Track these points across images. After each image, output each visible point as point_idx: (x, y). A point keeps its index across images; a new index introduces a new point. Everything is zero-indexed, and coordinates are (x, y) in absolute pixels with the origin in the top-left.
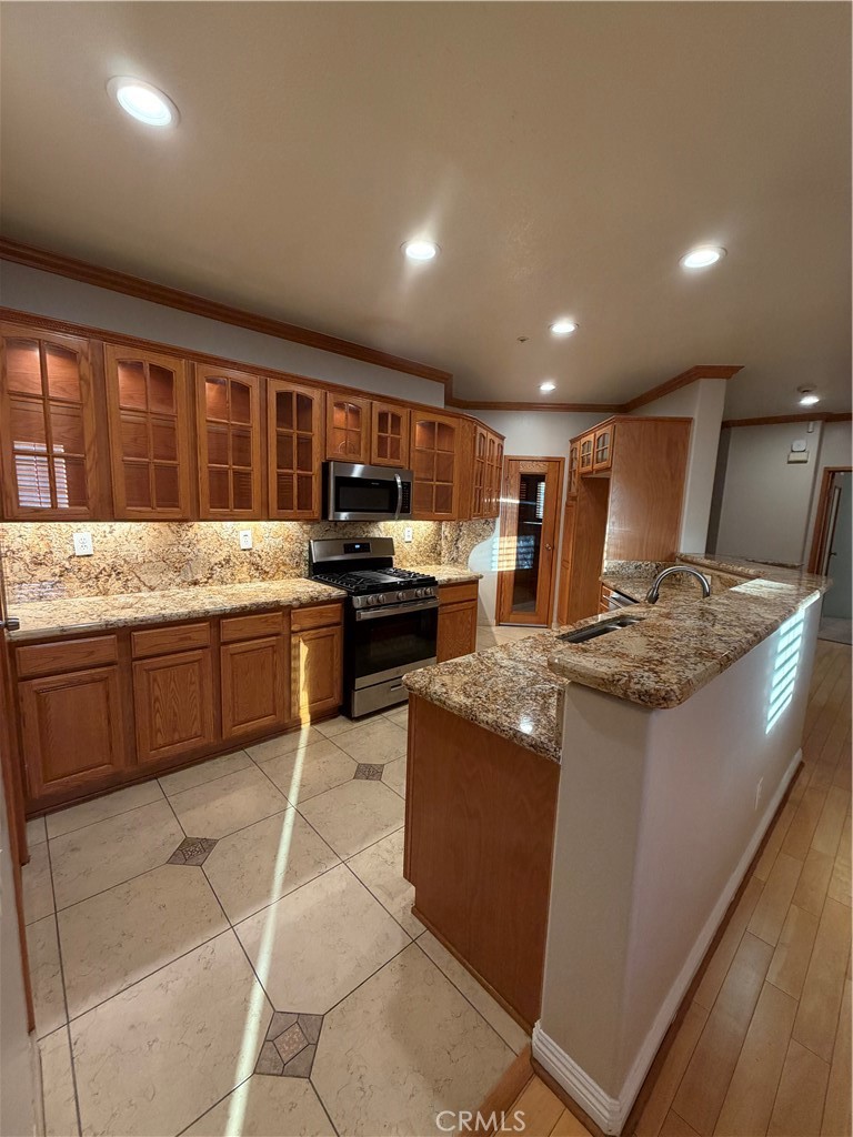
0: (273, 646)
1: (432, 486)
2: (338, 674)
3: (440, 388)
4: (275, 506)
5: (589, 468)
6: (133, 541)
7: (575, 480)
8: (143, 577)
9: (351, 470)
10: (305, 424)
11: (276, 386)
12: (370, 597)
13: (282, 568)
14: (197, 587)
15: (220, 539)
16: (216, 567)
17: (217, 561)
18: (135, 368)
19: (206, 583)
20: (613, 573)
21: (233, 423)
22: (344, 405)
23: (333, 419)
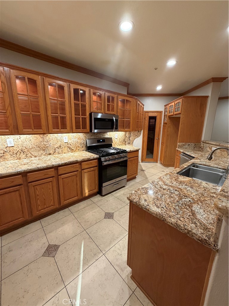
0: (76, 175)
1: (124, 120)
2: (97, 182)
3: (125, 89)
4: (75, 128)
5: (172, 114)
6: (28, 141)
7: (167, 119)
8: (32, 153)
9: (98, 115)
10: (83, 99)
11: (73, 86)
12: (107, 158)
13: (78, 148)
14: (51, 155)
15: (57, 140)
16: (56, 149)
17: (57, 147)
18: (22, 79)
19: (54, 154)
21: (59, 99)
22: (96, 94)
23: (92, 98)
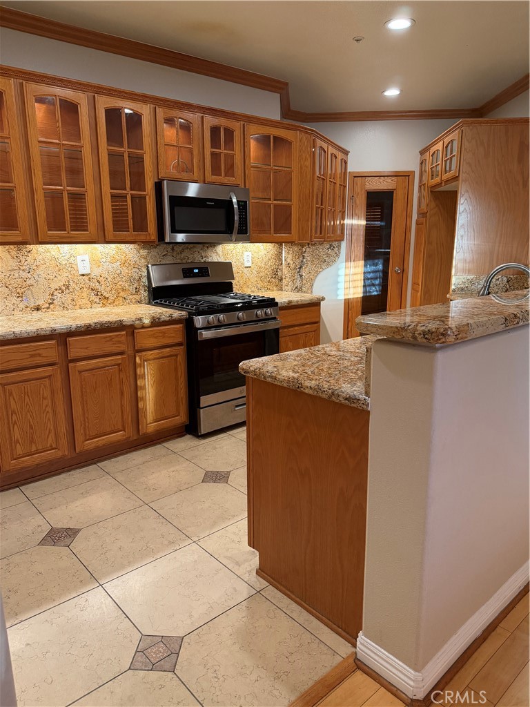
0: (119, 365)
1: (269, 205)
2: (183, 393)
3: (276, 98)
4: (111, 229)
5: (437, 180)
7: (425, 193)
9: (186, 189)
10: (136, 142)
11: (104, 103)
12: (211, 317)
13: (122, 294)
14: (40, 312)
15: (58, 265)
16: (56, 293)
17: (57, 287)
19: (48, 308)
20: (462, 289)
21: (64, 142)
22: (174, 121)
23: (163, 136)
